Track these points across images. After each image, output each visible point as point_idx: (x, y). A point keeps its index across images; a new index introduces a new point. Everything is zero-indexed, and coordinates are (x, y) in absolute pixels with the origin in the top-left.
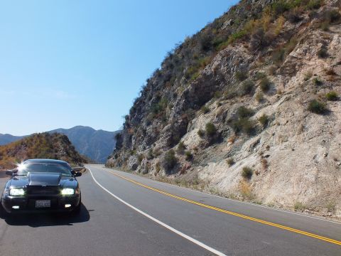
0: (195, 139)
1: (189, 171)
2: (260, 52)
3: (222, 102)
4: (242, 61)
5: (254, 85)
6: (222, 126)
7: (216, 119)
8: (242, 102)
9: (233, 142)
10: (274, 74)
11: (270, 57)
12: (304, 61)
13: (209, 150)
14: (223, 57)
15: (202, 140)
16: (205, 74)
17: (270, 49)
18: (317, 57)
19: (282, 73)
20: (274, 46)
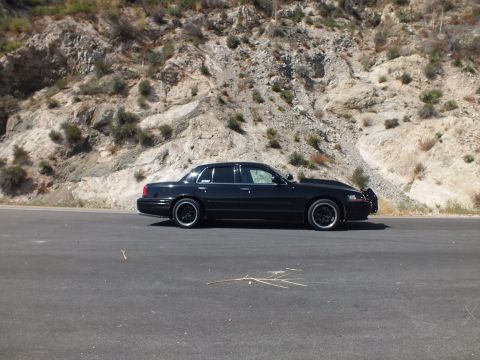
0: (43, 143)
1: (52, 190)
2: (122, 44)
3: (80, 97)
4: (95, 47)
5: (126, 84)
6: (86, 129)
7: (75, 119)
8: (114, 102)
9: (113, 152)
10: (154, 78)
11: (138, 55)
12: (186, 73)
13: (75, 160)
14: (64, 32)
15: (57, 145)
16: (33, 48)
17: (137, 45)
18: (200, 73)
19: (162, 79)
20: (140, 43)
